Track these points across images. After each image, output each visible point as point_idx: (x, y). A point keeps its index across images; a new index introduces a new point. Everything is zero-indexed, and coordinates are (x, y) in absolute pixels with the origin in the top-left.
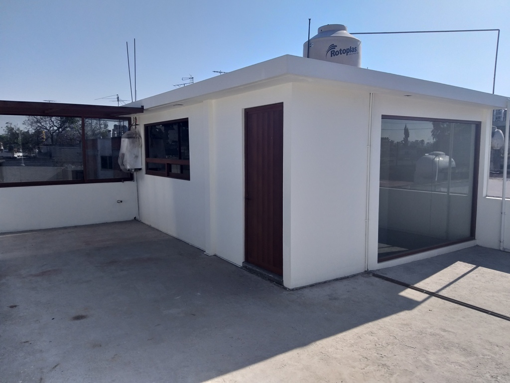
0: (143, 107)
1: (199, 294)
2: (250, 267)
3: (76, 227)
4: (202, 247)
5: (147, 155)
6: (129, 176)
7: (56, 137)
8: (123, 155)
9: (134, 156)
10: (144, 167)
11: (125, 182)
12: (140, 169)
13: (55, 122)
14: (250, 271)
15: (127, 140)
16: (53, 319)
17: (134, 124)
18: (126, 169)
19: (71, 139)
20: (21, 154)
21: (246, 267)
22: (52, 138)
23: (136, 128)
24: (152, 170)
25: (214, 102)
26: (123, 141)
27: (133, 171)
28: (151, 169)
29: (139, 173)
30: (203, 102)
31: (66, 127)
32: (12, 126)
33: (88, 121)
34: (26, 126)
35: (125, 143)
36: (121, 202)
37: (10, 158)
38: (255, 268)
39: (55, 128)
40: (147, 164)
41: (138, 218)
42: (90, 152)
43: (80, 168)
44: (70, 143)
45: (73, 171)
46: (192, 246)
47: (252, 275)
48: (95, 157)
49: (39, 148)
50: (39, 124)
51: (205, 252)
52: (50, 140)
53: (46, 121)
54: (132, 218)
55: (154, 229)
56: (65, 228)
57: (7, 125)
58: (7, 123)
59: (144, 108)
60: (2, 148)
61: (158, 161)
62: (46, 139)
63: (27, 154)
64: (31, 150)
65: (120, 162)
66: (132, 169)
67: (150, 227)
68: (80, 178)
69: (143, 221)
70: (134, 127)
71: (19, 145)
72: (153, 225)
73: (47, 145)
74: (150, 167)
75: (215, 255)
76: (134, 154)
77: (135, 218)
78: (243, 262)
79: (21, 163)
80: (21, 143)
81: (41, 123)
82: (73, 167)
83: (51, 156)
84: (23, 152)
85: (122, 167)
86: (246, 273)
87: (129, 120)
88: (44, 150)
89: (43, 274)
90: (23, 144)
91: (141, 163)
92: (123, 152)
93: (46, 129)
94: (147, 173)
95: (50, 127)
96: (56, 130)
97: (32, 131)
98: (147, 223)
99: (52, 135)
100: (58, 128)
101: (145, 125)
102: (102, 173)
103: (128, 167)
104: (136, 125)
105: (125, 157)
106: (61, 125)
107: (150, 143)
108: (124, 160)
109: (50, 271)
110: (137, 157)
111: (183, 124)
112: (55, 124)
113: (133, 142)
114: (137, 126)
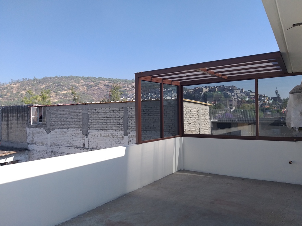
11: (298, 142)
66: (295, 128)
103: (292, 126)
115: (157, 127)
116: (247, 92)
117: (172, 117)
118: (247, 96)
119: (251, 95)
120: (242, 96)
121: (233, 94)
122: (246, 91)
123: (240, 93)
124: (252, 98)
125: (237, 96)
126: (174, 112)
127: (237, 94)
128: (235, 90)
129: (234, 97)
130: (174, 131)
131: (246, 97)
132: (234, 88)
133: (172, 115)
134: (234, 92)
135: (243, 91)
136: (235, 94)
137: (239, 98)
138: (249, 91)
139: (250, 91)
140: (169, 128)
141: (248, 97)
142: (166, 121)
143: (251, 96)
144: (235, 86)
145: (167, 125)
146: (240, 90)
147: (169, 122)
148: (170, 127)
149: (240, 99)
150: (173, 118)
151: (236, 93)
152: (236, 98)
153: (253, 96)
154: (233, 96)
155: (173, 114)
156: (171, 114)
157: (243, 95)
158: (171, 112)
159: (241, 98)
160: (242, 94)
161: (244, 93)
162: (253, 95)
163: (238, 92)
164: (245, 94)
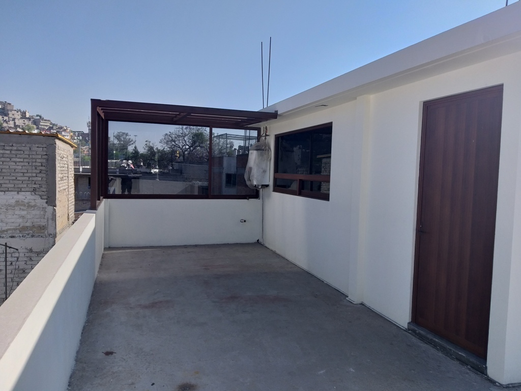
0: (276, 112)
1: (352, 370)
2: (422, 332)
3: (196, 246)
4: (343, 290)
5: (276, 170)
6: (254, 193)
7: (187, 155)
8: (251, 169)
9: (262, 170)
10: (271, 183)
11: (250, 199)
12: (267, 186)
13: (187, 141)
14: (422, 338)
15: (255, 152)
16: (153, 384)
17: (264, 135)
18: (252, 185)
19: (200, 158)
20: (157, 171)
21: (414, 331)
22: (184, 156)
23: (265, 139)
24: (281, 186)
25: (372, 97)
26: (252, 153)
27: (260, 187)
28: (279, 186)
29: (266, 189)
30: (356, 99)
31: (197, 146)
32: (151, 145)
33: (216, 141)
34: (162, 144)
35: (253, 156)
36: (245, 221)
37: (147, 173)
38: (430, 336)
39: (187, 147)
40: (275, 180)
41: (261, 241)
42: (216, 169)
43: (206, 184)
44: (200, 161)
45: (199, 187)
46: (328, 286)
47: (425, 345)
48: (221, 173)
49: (172, 166)
50: (173, 143)
51: (348, 297)
52: (181, 158)
53: (179, 140)
54: (255, 240)
55: (278, 256)
56: (185, 247)
57: (146, 143)
58: (146, 141)
59: (279, 113)
60: (142, 164)
61: (287, 176)
62: (179, 157)
63: (161, 170)
64: (166, 167)
65: (246, 177)
66: (259, 186)
67: (274, 253)
68: (205, 194)
69: (267, 245)
70: (264, 138)
71: (156, 161)
72: (278, 252)
73: (179, 162)
74: (278, 184)
75: (362, 304)
76: (262, 169)
77: (258, 240)
78: (409, 323)
79: (156, 178)
80: (156, 160)
81: (175, 143)
82: (200, 183)
83: (181, 173)
84: (159, 169)
85: (248, 183)
86: (414, 340)
87: (259, 130)
88: (176, 166)
89: (153, 305)
90: (158, 161)
91: (269, 179)
92: (250, 166)
93: (179, 147)
94: (274, 191)
95: (183, 146)
96: (188, 149)
97: (167, 149)
98: (271, 247)
99: (184, 153)
100: (190, 147)
101: (275, 135)
102: (226, 191)
103: (255, 183)
104: (266, 135)
105: (252, 171)
106: (192, 144)
107: (280, 157)
108: (251, 175)
109: (161, 302)
110: (264, 171)
111: (325, 131)
112: (187, 143)
113: (262, 155)
114: (267, 137)
115: (4, 184)
116: (34, 117)
117: (42, 166)
118: (35, 126)
119: (41, 124)
120: (24, 124)
121: (6, 118)
122: (32, 116)
123: (21, 118)
124: (44, 129)
125: (15, 123)
126: (46, 157)
127: (14, 120)
128: (12, 110)
129: (9, 125)
130: (45, 190)
131: (33, 127)
132: (9, 107)
133: (41, 163)
134: (7, 115)
135: (27, 116)
136: (11, 119)
137: (19, 127)
138: (37, 116)
139: (40, 117)
140: (35, 186)
141: (37, 128)
142: (27, 173)
143: (43, 127)
144: (10, 104)
145: (28, 180)
146: (21, 112)
147: (34, 175)
148: (35, 184)
149: (20, 130)
150: (43, 168)
151: (13, 117)
152: (13, 126)
153: (46, 126)
154: (7, 122)
155: (44, 161)
156: (39, 161)
157: (26, 122)
158: (40, 157)
159: (22, 129)
160: (26, 120)
161: (29, 119)
162: (46, 124)
163: (18, 116)
164: (30, 122)
